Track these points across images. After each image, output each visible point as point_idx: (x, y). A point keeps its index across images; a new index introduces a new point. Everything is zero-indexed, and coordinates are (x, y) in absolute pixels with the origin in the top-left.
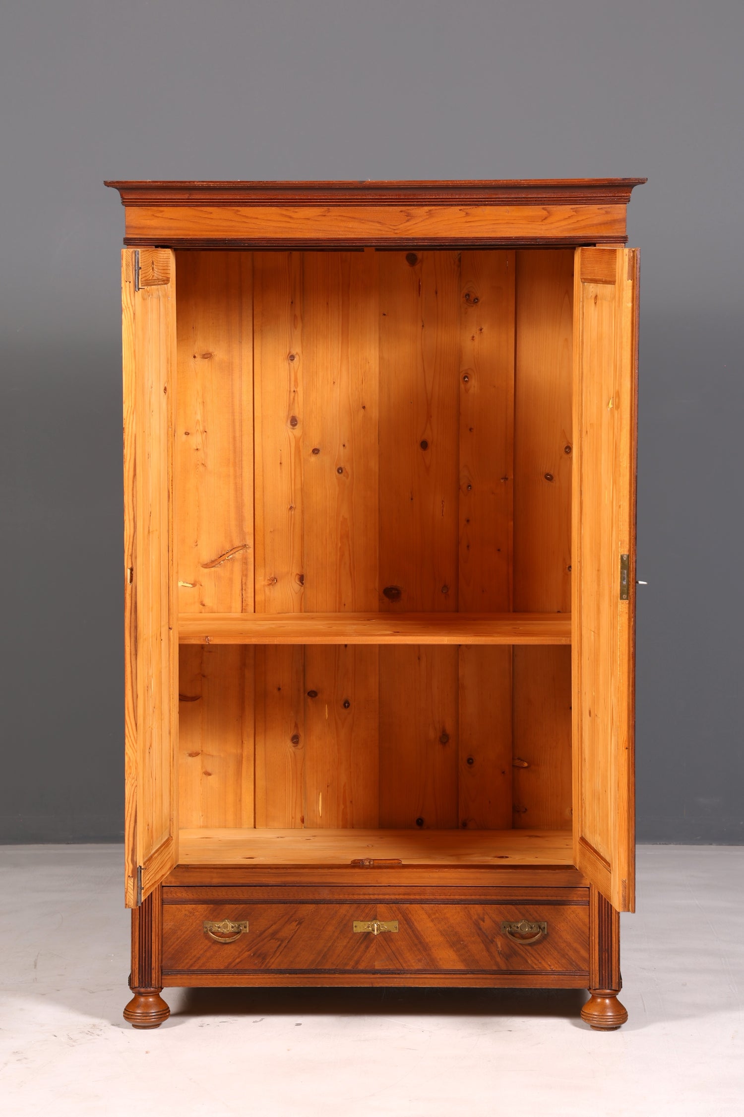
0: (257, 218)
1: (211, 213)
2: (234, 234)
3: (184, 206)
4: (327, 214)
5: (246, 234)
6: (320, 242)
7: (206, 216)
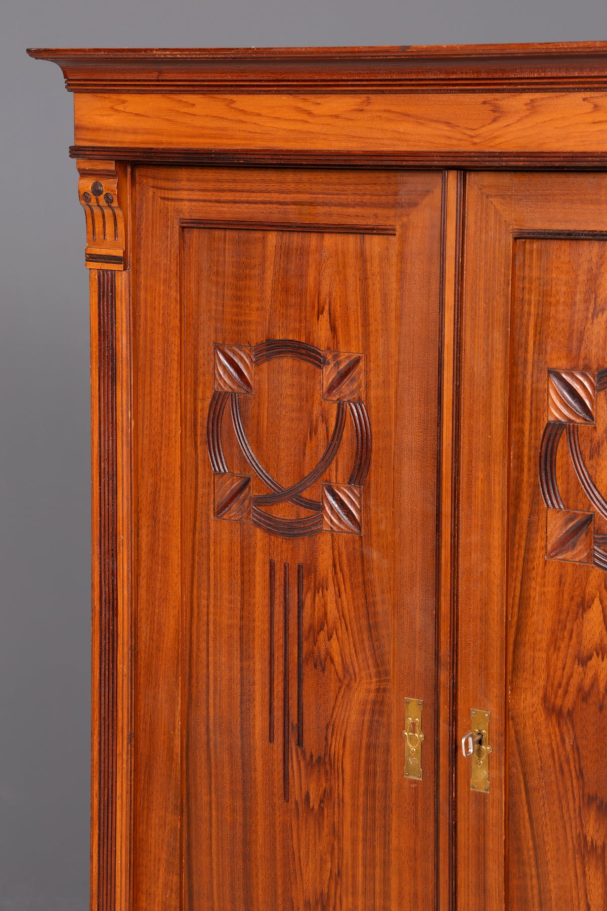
0: (259, 115)
1: (193, 105)
2: (225, 141)
3: (152, 92)
4: (366, 108)
5: (244, 142)
6: (352, 158)
7: (186, 110)
